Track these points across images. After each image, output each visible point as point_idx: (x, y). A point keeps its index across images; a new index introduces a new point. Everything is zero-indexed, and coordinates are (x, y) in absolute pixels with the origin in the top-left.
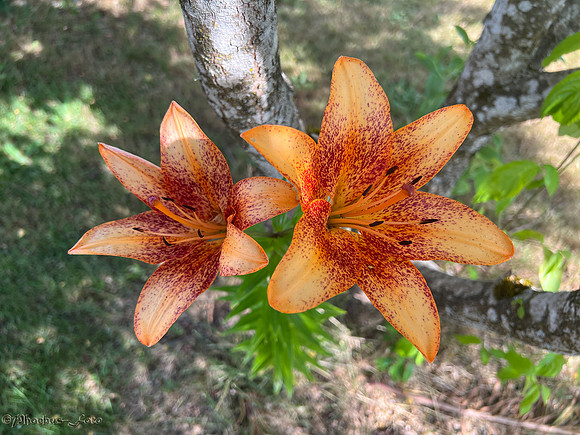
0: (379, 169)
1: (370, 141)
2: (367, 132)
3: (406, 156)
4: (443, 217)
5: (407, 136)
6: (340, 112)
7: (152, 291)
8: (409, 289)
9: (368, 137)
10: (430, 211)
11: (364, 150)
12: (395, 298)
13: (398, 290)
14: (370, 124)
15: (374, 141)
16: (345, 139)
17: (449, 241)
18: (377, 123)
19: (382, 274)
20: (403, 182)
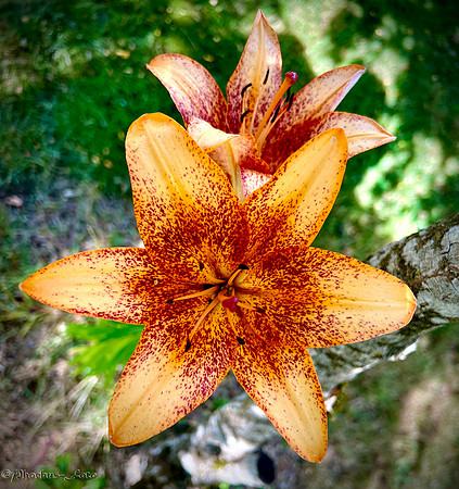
0: (268, 334)
1: (304, 319)
2: (316, 314)
3: (276, 365)
4: (190, 379)
5: (300, 367)
6: (347, 280)
7: (200, 78)
8: (115, 301)
9: (310, 317)
10: (202, 371)
11: (295, 315)
12: (110, 281)
13: (118, 288)
14: (325, 319)
15: (303, 326)
16: (314, 290)
17: (157, 373)
18: (324, 327)
19: (143, 287)
20: (246, 357)
